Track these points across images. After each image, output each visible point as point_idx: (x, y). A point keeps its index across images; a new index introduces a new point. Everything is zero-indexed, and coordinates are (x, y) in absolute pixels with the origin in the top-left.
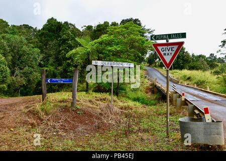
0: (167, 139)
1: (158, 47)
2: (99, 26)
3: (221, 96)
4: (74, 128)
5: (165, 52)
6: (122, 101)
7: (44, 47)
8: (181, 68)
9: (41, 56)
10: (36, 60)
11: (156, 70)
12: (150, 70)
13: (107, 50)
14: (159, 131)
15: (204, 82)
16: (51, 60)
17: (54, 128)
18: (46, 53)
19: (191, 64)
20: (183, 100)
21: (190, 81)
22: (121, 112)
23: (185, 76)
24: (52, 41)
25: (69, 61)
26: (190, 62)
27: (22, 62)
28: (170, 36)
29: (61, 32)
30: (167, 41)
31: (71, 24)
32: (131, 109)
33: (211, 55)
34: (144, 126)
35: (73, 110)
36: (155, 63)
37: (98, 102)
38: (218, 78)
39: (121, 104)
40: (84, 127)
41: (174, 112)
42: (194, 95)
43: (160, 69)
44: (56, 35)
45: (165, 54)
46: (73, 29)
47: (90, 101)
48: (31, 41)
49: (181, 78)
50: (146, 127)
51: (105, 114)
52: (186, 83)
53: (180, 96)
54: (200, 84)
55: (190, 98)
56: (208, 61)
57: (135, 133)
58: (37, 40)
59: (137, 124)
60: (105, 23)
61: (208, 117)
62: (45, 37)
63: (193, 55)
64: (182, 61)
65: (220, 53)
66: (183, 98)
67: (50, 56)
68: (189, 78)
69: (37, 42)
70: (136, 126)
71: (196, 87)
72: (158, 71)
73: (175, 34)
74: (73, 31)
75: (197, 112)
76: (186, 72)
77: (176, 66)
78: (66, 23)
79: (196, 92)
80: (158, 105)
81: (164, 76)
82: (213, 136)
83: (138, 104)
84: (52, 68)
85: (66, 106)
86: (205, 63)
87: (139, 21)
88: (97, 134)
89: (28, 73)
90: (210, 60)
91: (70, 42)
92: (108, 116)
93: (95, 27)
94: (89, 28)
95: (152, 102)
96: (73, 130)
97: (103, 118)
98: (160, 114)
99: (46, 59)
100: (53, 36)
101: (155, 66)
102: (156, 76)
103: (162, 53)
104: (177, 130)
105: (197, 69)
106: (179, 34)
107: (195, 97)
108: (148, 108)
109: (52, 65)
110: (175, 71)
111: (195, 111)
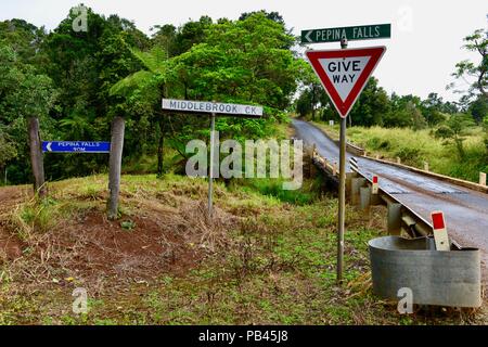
0: (336, 289)
1: (320, 60)
2: (189, 26)
3: (452, 182)
4: (108, 265)
5: (336, 73)
6: (236, 196)
7: (64, 73)
8: (368, 123)
9: (56, 94)
10: (43, 103)
11: (316, 127)
12: (302, 126)
13: (205, 79)
14: (318, 266)
15: (415, 153)
16: (80, 103)
17: (56, 266)
18: (67, 87)
19: (389, 115)
20: (375, 191)
21: (388, 150)
22: (233, 220)
23: (376, 141)
24: (82, 58)
25: (121, 106)
26: (386, 110)
27: (9, 105)
28: (350, 33)
29: (101, 39)
30: (343, 45)
31: (125, 21)
32: (256, 213)
33: (431, 95)
34: (283, 254)
35: (112, 220)
36: (314, 111)
37: (178, 198)
38: (447, 143)
39: (234, 202)
40: (136, 261)
41: (355, 221)
42: (396, 181)
43: (323, 126)
44: (91, 45)
45: (336, 79)
46: (129, 31)
47: (159, 196)
48: (31, 59)
49: (368, 145)
50: (288, 256)
51: (193, 226)
52: (377, 155)
53: (367, 184)
54: (409, 158)
55: (388, 188)
56: (424, 108)
57: (260, 273)
58: (45, 56)
59: (268, 249)
60: (203, 19)
61: (441, 238)
62: (64, 50)
63: (394, 96)
64: (371, 108)
65: (451, 90)
66: (375, 188)
67: (77, 93)
68: (385, 145)
69: (45, 61)
70: (264, 254)
71: (399, 163)
72: (320, 130)
73: (362, 27)
74: (129, 36)
75: (408, 221)
76: (379, 132)
77: (358, 119)
78: (114, 18)
79: (401, 175)
80: (318, 203)
81: (331, 140)
82: (456, 285)
83: (272, 201)
84: (82, 122)
85: (95, 209)
86: (419, 113)
87: (280, 18)
88: (168, 279)
89: (23, 132)
90: (428, 106)
91: (122, 61)
92: (199, 232)
93: (179, 29)
94: (168, 30)
95: (306, 196)
96: (107, 270)
97: (186, 237)
98: (321, 226)
99: (67, 101)
100: (84, 47)
101: (314, 119)
102: (315, 139)
103: (330, 75)
104: (361, 263)
105: (402, 126)
106: (373, 27)
107: (398, 186)
108: (295, 211)
109: (81, 114)
110: (355, 128)
111: (404, 219)
